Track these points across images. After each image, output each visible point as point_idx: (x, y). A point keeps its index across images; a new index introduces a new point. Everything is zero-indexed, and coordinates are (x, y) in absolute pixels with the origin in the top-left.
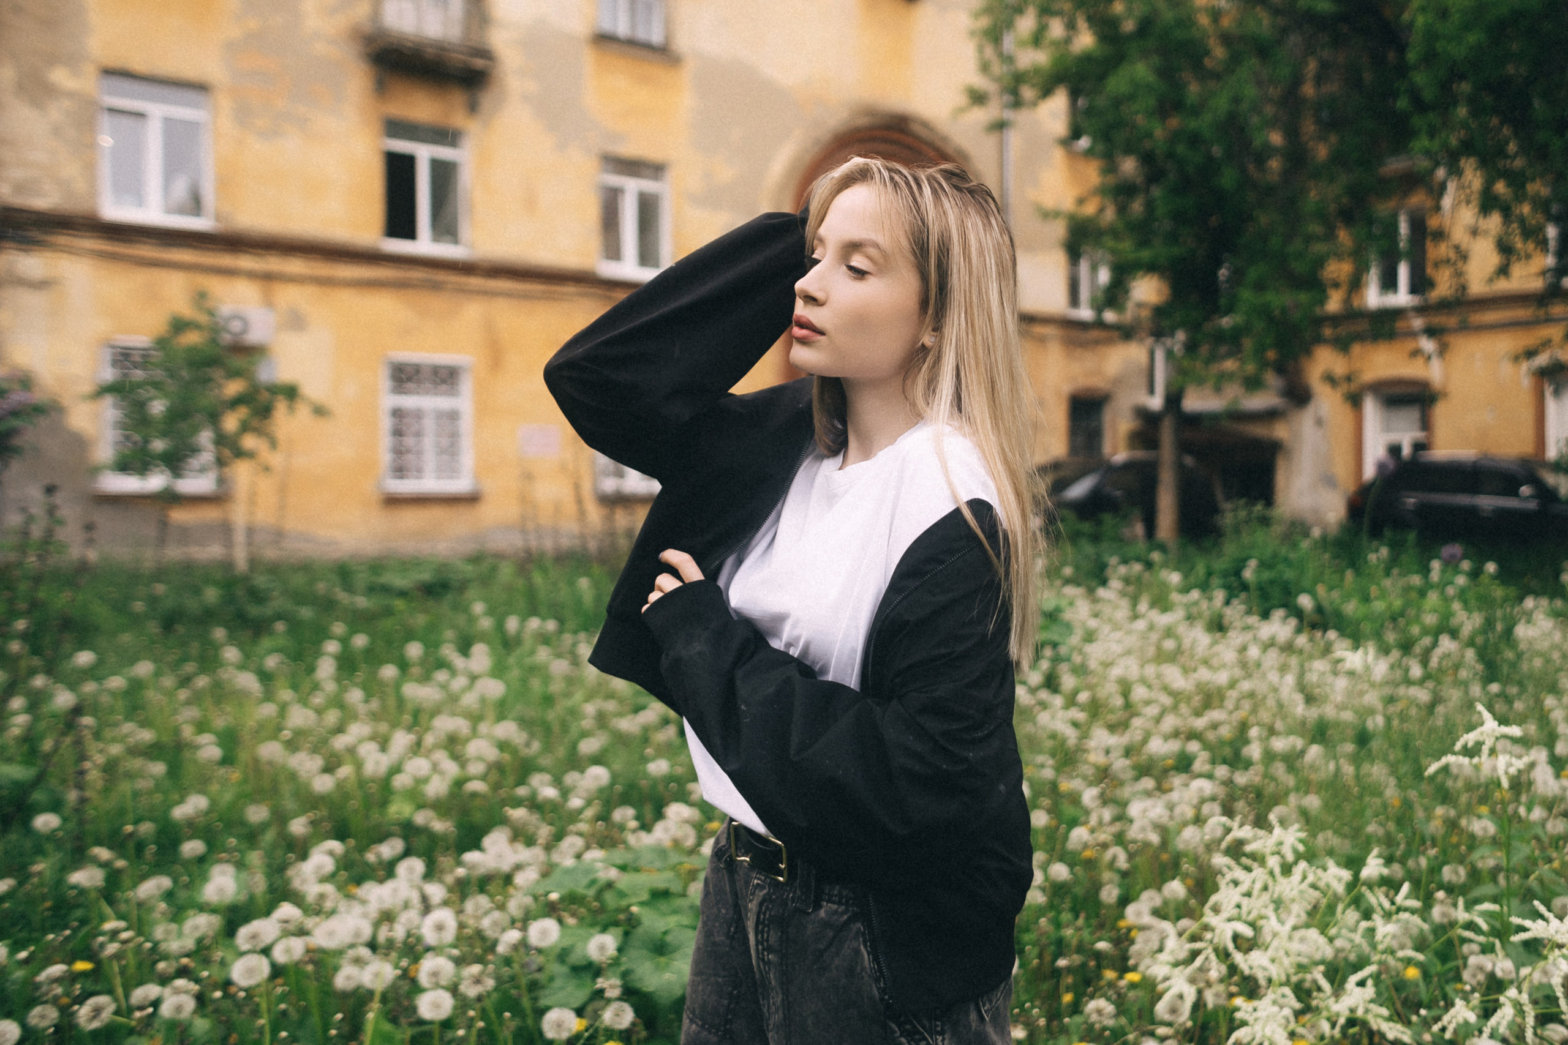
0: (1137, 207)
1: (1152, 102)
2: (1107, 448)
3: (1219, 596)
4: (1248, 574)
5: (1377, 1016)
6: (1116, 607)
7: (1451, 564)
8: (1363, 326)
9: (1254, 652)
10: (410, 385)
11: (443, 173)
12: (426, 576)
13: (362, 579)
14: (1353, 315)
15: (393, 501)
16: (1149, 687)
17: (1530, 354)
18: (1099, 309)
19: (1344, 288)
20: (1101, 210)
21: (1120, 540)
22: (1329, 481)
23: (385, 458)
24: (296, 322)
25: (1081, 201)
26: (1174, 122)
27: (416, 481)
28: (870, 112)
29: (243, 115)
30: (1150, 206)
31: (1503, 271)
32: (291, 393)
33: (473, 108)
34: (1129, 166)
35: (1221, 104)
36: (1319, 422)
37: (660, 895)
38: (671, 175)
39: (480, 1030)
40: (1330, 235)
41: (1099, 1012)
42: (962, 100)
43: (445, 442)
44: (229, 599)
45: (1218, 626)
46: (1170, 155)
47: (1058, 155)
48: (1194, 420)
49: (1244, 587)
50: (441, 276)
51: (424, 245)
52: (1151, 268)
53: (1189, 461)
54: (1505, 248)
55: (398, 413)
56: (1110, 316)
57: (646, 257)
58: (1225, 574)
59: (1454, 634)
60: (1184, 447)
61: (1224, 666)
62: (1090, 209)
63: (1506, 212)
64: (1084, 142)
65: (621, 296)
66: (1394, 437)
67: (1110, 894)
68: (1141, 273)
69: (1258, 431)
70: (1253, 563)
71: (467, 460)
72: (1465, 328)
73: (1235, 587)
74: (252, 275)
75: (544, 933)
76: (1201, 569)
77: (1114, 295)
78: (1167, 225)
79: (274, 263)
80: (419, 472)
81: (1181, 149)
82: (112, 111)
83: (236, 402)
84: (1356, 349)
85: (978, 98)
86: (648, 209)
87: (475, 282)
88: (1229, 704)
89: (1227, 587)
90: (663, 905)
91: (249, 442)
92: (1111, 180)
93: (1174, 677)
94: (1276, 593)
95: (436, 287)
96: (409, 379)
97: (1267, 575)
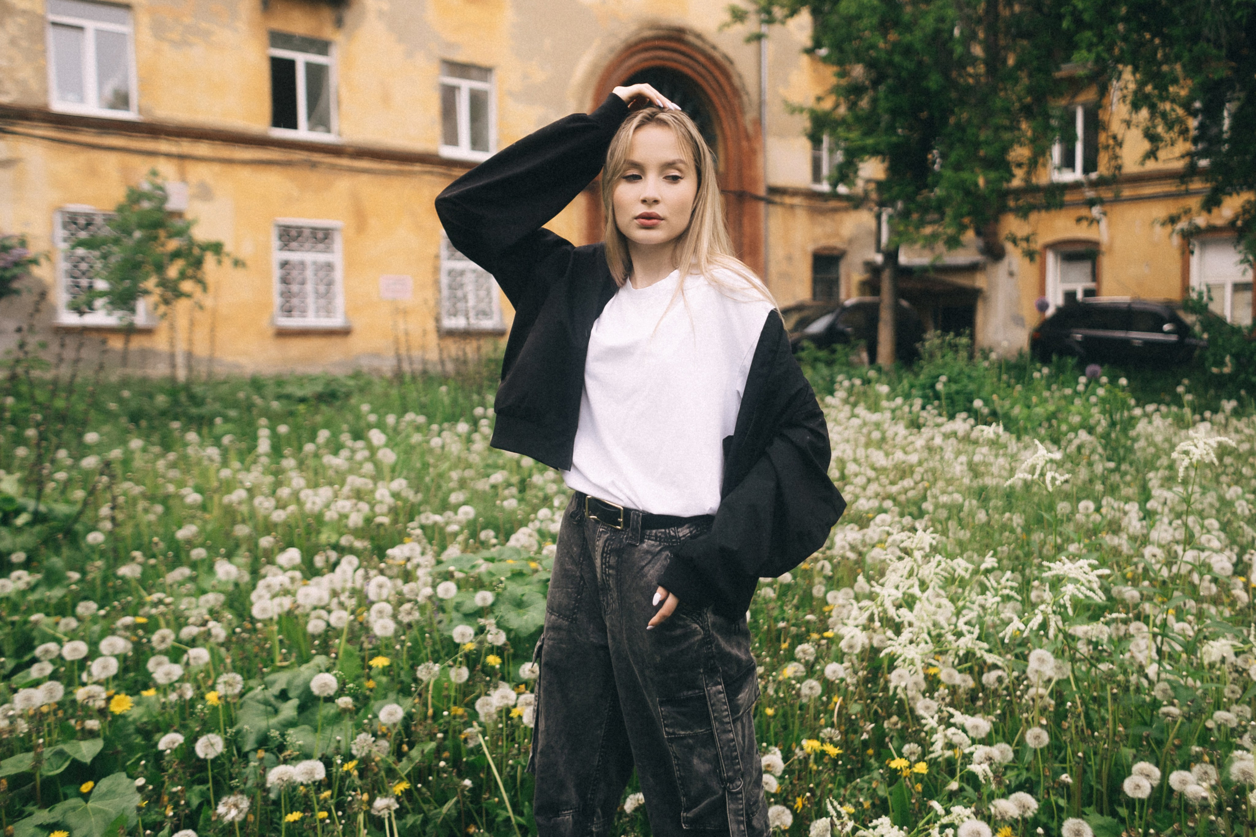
0: (864, 103)
1: (875, 21)
2: (843, 295)
3: (918, 402)
4: (939, 387)
5: (980, 649)
6: (840, 411)
7: (1094, 380)
8: (1040, 198)
9: (938, 441)
10: (294, 244)
11: (317, 74)
12: (319, 388)
13: (271, 390)
14: (1030, 189)
15: (283, 334)
16: (860, 465)
17: (1173, 220)
18: (834, 185)
19: (1025, 169)
20: (837, 106)
21: (850, 364)
22: (1018, 320)
23: (277, 301)
24: (205, 193)
25: (819, 99)
26: (893, 36)
27: (301, 319)
28: (654, 26)
29: (159, 29)
30: (874, 101)
31: (1152, 154)
32: (217, 248)
33: (339, 23)
34: (858, 71)
35: (928, 23)
36: (1011, 274)
37: (517, 575)
38: (495, 77)
39: (409, 647)
40: (1014, 127)
41: (804, 652)
42: (727, 17)
43: (322, 289)
44: (176, 402)
45: (915, 425)
46: (890, 63)
47: (805, 59)
48: (907, 272)
49: (937, 396)
50: (317, 157)
51: (303, 133)
52: (875, 152)
53: (904, 303)
54: (1152, 137)
55: (284, 264)
56: (842, 189)
57: (478, 142)
58: (923, 387)
59: (1091, 431)
60: (899, 293)
61: (916, 450)
62: (827, 104)
63: (1153, 108)
64: (823, 52)
65: (460, 173)
66: (1070, 287)
67: (819, 591)
68: (866, 157)
69: (962, 281)
70: (943, 378)
71: (340, 302)
72: (1118, 200)
73: (930, 396)
74: (168, 155)
75: (447, 591)
76: (906, 383)
77: (845, 173)
78: (886, 118)
79: (186, 147)
80: (303, 312)
81: (897, 58)
82: (55, 24)
83: (176, 255)
84: (1034, 216)
85: (738, 16)
86: (478, 103)
87: (345, 162)
88: (917, 477)
89: (925, 397)
90: (519, 580)
91: (187, 286)
92: (843, 82)
93: (879, 458)
94: (960, 400)
95: (314, 165)
96: (295, 239)
97: (954, 387)
